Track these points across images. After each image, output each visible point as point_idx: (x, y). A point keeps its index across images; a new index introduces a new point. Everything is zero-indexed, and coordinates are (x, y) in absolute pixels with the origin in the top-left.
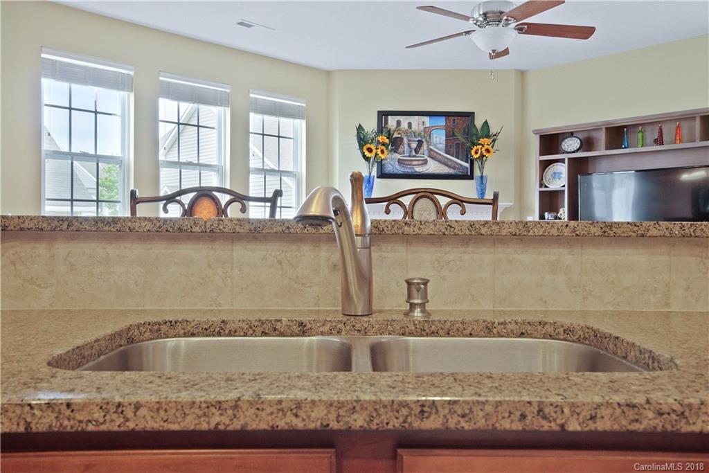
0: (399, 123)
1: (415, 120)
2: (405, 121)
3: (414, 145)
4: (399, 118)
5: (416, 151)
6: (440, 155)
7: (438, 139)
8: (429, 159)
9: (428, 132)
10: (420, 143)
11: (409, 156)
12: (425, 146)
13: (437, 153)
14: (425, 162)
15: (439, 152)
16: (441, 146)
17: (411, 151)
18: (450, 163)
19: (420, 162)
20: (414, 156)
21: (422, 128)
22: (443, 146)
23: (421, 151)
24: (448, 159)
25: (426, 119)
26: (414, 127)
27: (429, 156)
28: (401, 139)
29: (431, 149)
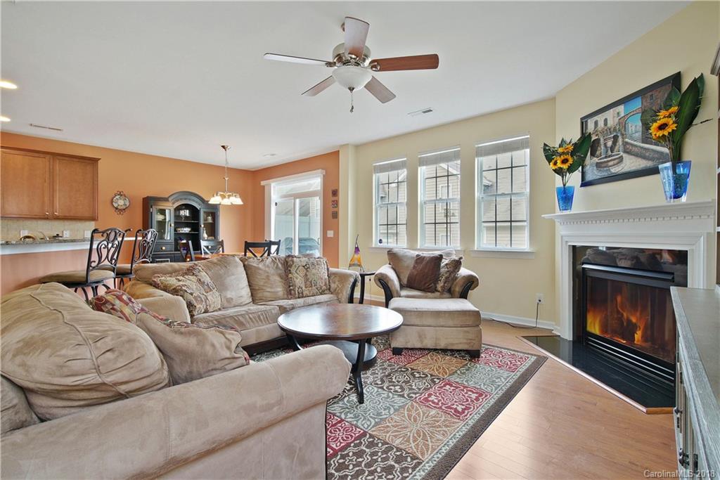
0: (596, 123)
1: (610, 115)
2: (600, 119)
3: (610, 144)
4: (596, 118)
5: (612, 149)
6: (636, 146)
7: (634, 127)
8: (625, 155)
9: (623, 123)
10: (615, 138)
11: (606, 157)
12: (620, 140)
13: (632, 145)
14: (621, 159)
15: (635, 143)
16: (637, 134)
17: (607, 152)
18: (647, 154)
19: (616, 161)
20: (609, 156)
21: (617, 120)
22: (639, 135)
23: (617, 148)
24: (645, 149)
25: (621, 109)
26: (610, 123)
27: (625, 152)
28: (598, 140)
29: (627, 143)
